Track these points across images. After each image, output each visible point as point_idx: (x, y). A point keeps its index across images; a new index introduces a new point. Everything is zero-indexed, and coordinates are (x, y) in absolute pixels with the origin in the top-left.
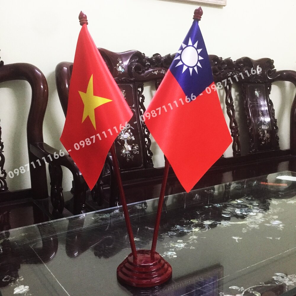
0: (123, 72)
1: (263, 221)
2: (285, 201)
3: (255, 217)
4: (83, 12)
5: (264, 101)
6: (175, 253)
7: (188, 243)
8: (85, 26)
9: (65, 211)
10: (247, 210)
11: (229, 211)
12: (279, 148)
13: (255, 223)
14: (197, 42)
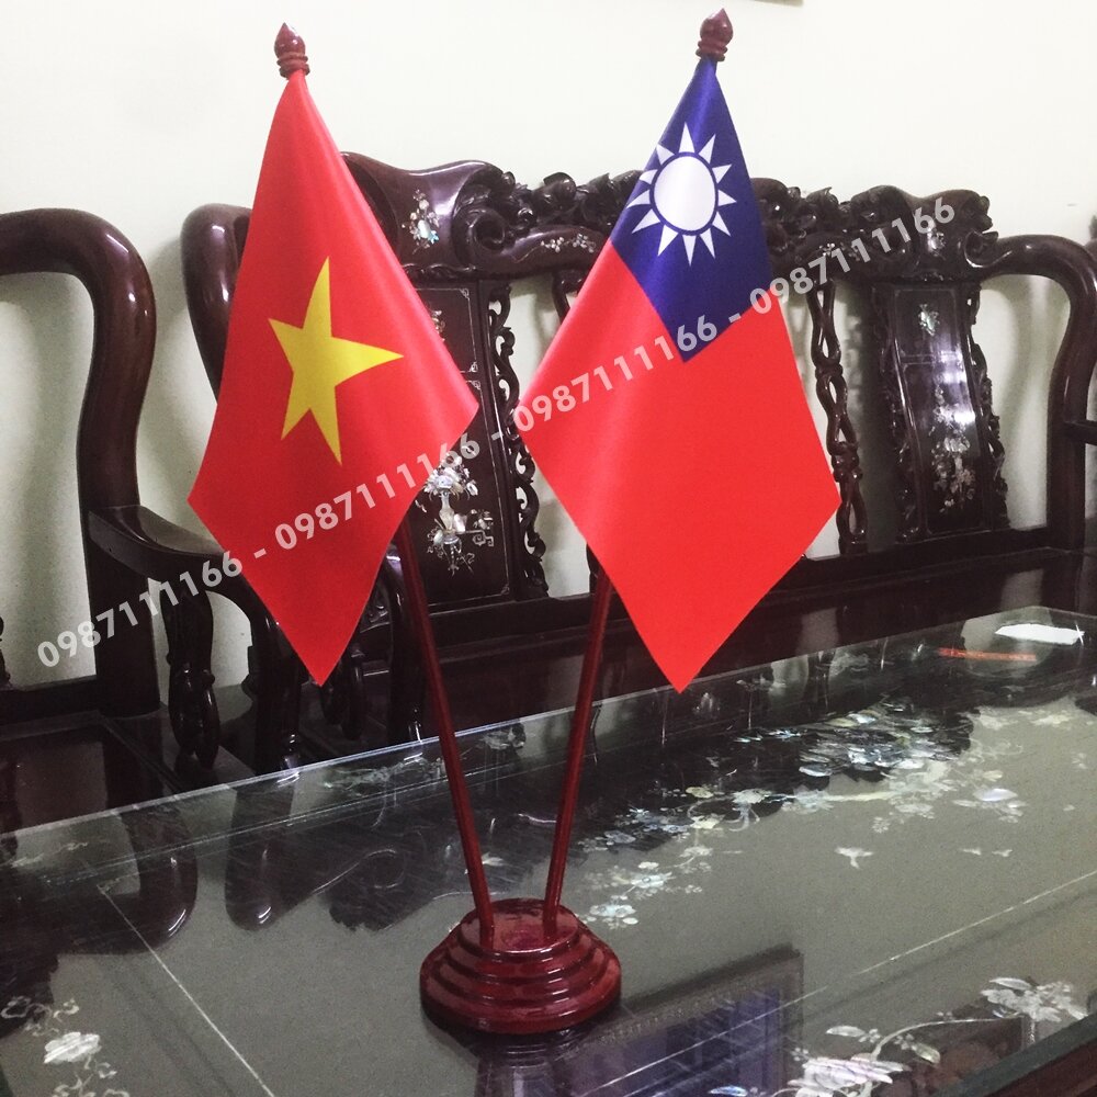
0: (432, 242)
1: (947, 789)
2: (1030, 718)
3: (918, 776)
4: (290, 29)
5: (954, 350)
6: (629, 909)
7: (676, 872)
8: (299, 81)
10: (892, 750)
11: (827, 757)
12: (1009, 521)
13: (920, 799)
14: (712, 142)
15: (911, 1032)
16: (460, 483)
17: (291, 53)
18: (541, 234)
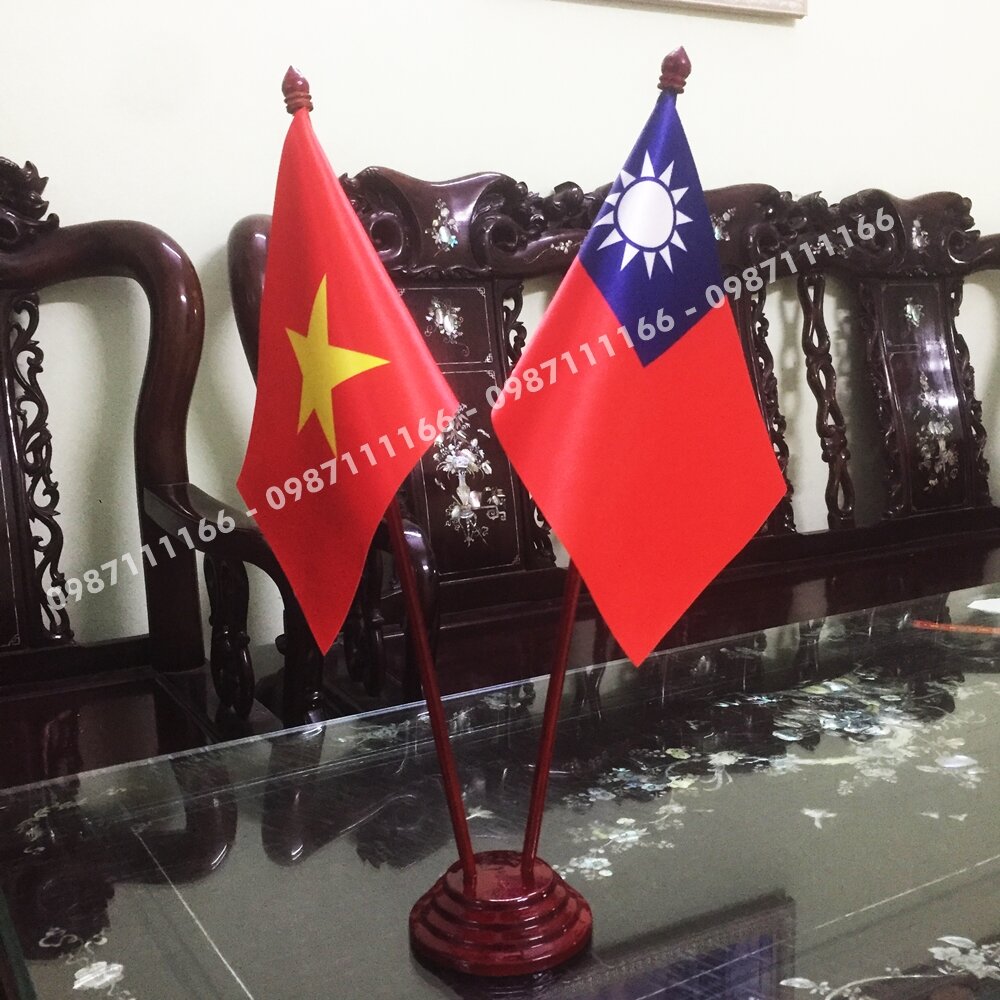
0: (452, 245)
1: (911, 755)
3: (885, 742)
4: (296, 71)
5: (938, 340)
6: (605, 862)
7: (651, 828)
8: (304, 117)
9: (259, 711)
10: (861, 717)
11: (800, 722)
12: (990, 499)
13: (885, 765)
14: (671, 167)
15: (860, 986)
16: (476, 463)
17: (298, 93)
18: (551, 238)
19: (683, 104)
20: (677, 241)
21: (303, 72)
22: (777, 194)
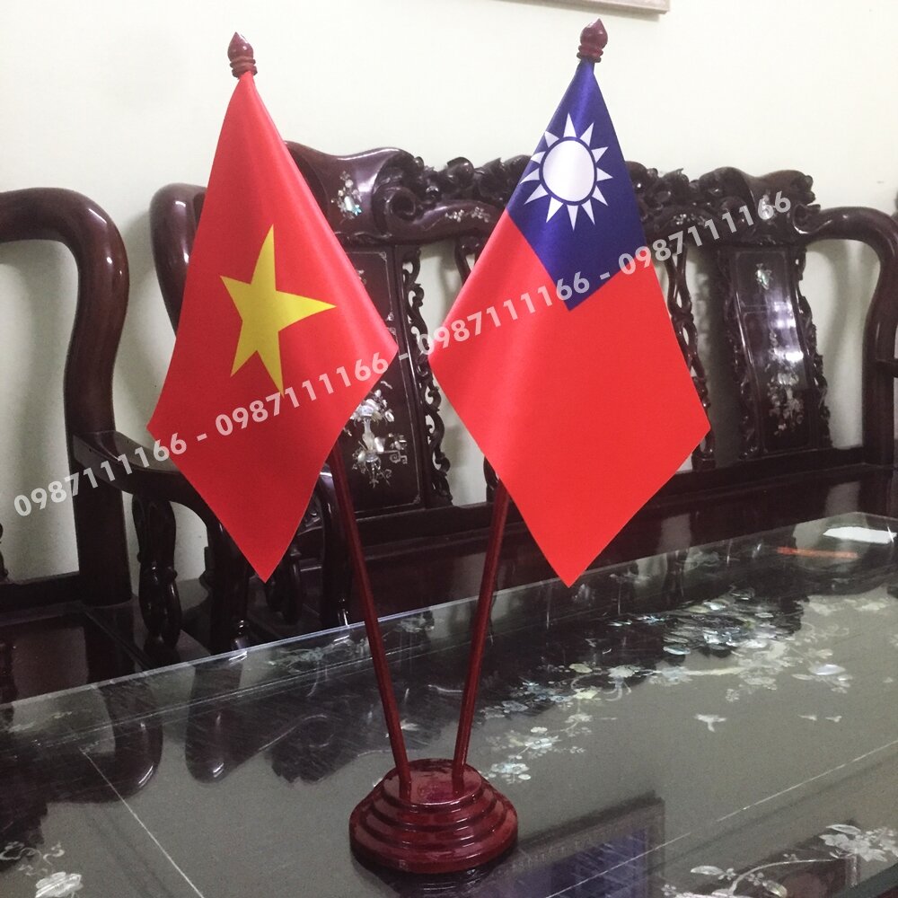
0: (356, 213)
1: (787, 665)
2: (854, 605)
3: (762, 655)
4: (241, 37)
5: (785, 301)
6: (523, 767)
7: (562, 735)
8: (248, 79)
9: (185, 641)
10: (740, 632)
11: (686, 638)
12: (831, 442)
13: (765, 673)
14: (591, 127)
15: (761, 871)
16: (379, 411)
17: (242, 57)
18: (445, 208)
19: (599, 71)
20: (598, 195)
21: (248, 38)
22: (645, 170)
